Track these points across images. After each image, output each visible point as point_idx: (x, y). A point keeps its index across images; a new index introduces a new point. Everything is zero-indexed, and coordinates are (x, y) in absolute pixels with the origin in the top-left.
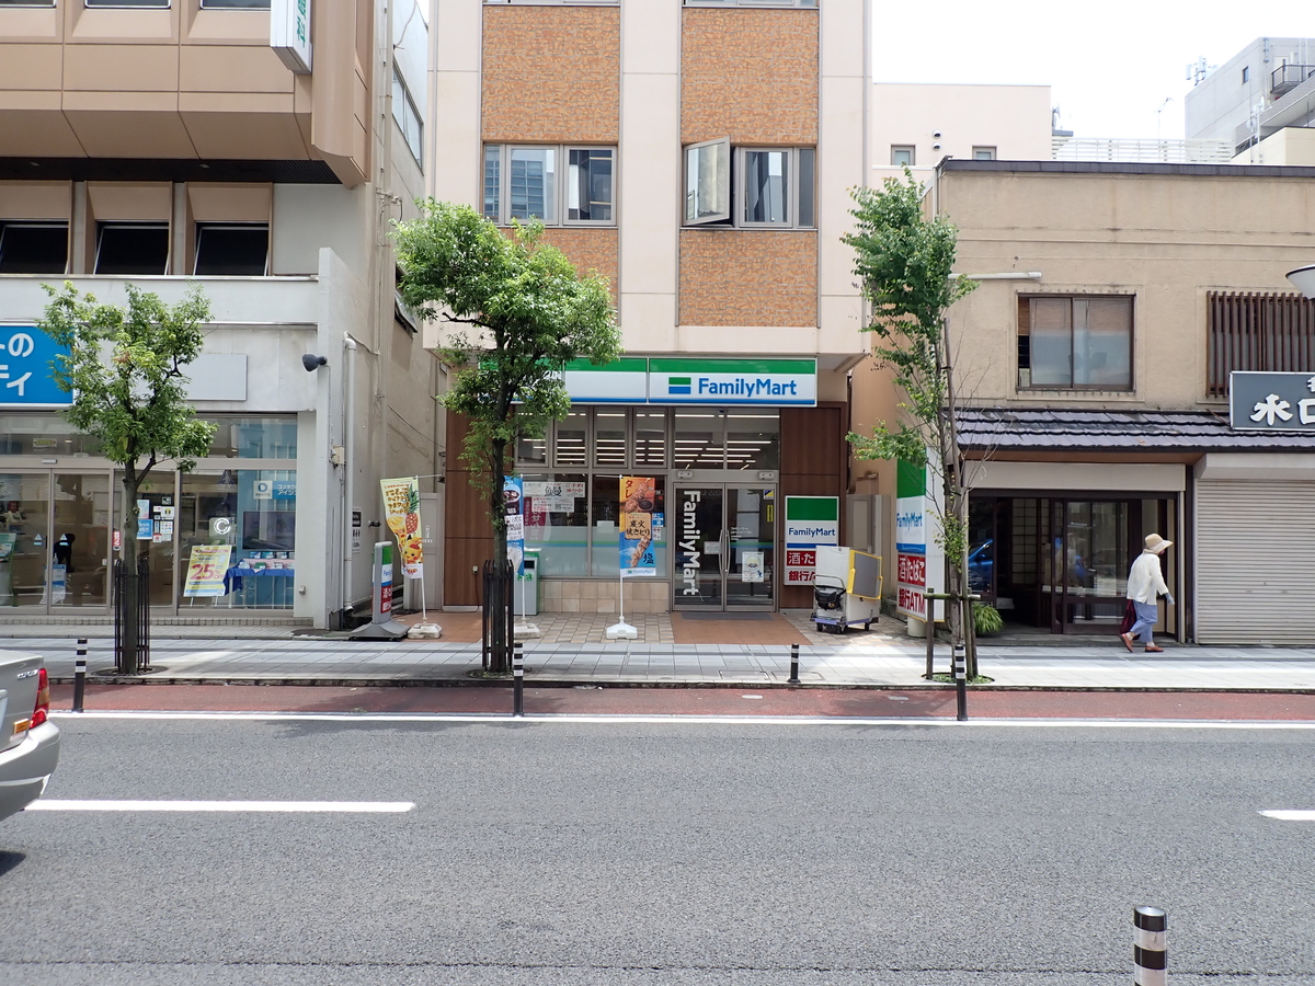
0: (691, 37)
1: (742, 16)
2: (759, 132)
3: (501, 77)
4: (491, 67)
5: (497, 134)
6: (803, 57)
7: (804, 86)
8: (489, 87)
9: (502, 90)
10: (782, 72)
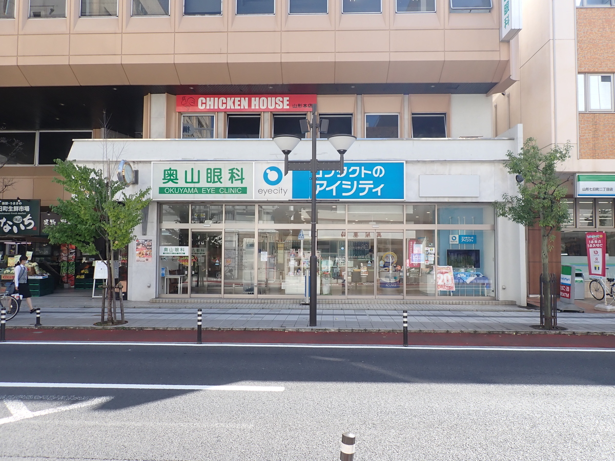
3: (586, 42)
4: (581, 37)
5: (585, 69)
8: (580, 47)
9: (586, 48)
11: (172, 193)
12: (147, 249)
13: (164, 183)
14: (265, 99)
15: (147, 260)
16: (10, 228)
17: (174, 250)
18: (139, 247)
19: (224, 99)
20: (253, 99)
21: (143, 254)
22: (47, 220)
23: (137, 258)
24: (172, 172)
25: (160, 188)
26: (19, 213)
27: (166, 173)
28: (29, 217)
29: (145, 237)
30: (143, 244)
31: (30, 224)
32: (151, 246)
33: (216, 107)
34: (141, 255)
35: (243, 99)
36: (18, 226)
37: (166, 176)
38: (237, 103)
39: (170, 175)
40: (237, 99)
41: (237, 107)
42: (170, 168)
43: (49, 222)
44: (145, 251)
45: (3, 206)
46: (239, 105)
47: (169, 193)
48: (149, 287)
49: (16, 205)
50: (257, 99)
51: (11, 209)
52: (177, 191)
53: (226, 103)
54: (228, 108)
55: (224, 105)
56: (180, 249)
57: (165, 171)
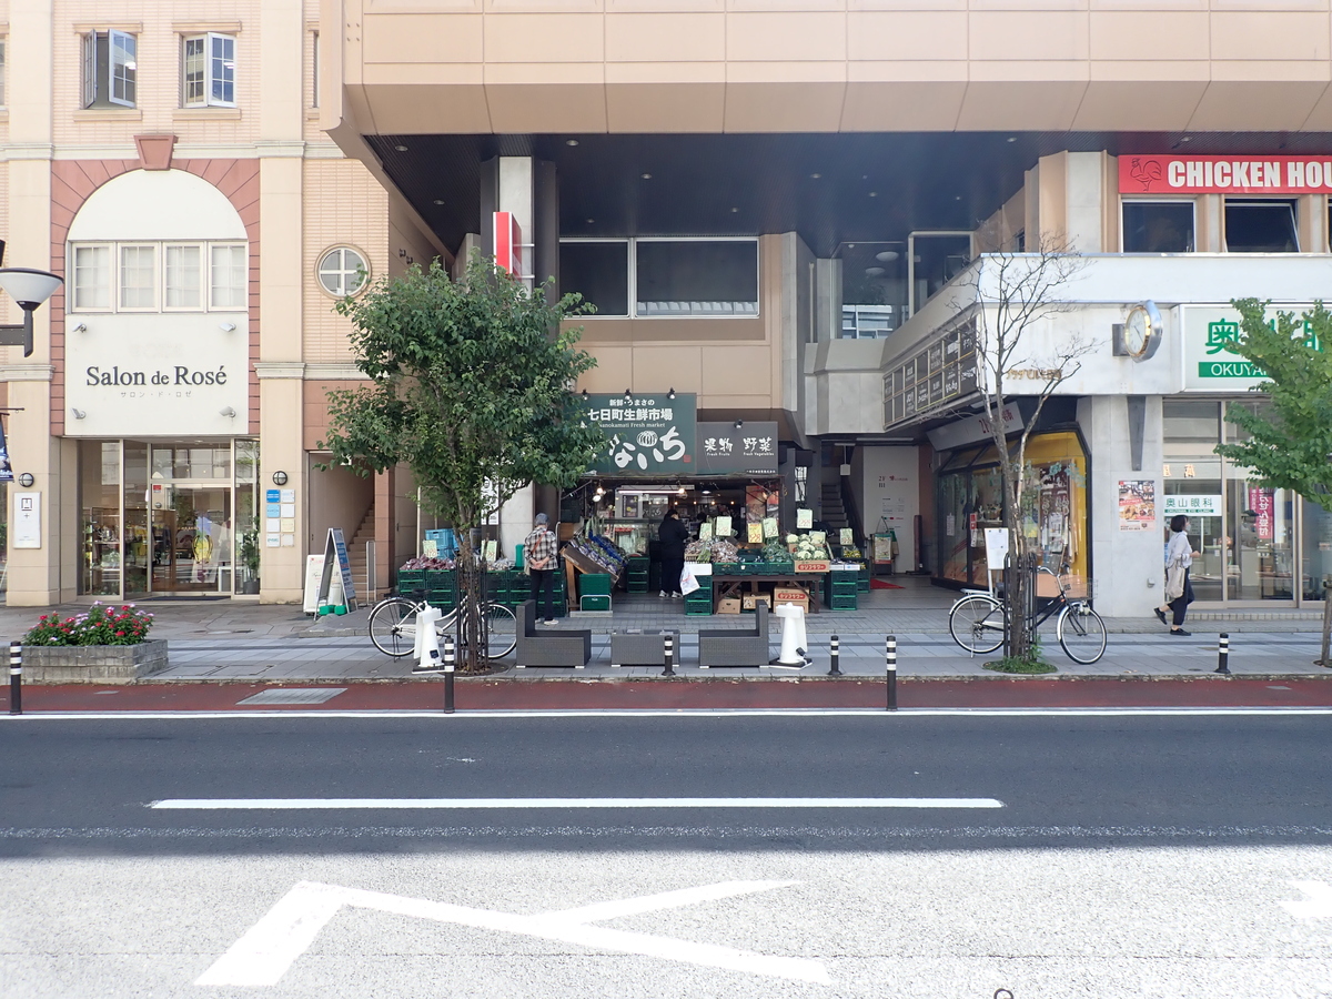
11: (1228, 375)
12: (1144, 501)
13: (1209, 353)
14: (1317, 165)
15: (1144, 526)
16: (631, 459)
17: (1189, 503)
18: (1126, 497)
19: (1226, 165)
20: (1291, 165)
21: (1135, 513)
22: (713, 440)
23: (1123, 521)
24: (1226, 327)
25: (1202, 365)
26: (648, 425)
27: (1214, 330)
28: (672, 432)
29: (1138, 476)
30: (1133, 491)
31: (676, 448)
32: (1152, 494)
33: (1209, 184)
34: (1130, 514)
35: (1267, 165)
36: (648, 453)
37: (1214, 336)
38: (1255, 174)
39: (1222, 334)
40: (1255, 165)
41: (1256, 183)
42: (1223, 320)
43: (717, 444)
44: (1139, 506)
45: (612, 408)
46: (1261, 179)
47: (1222, 376)
48: (1151, 585)
49: (641, 407)
50: (1300, 165)
51: (630, 416)
52: (1238, 371)
53: (1231, 175)
54: (1236, 184)
55: (1228, 179)
56: (1201, 502)
57: (1211, 325)
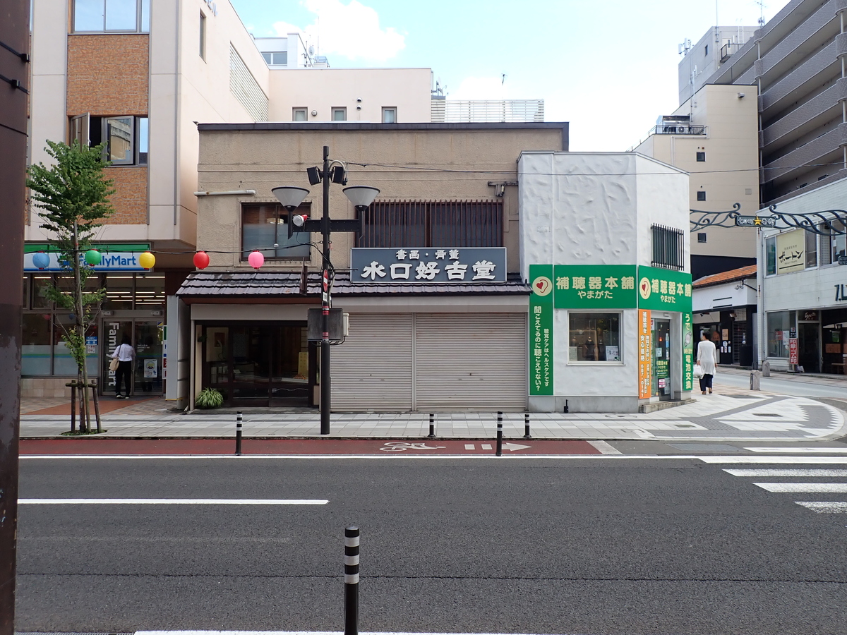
0: (73, 53)
1: (103, 40)
2: (114, 108)
6: (140, 63)
7: (140, 80)
10: (127, 72)
